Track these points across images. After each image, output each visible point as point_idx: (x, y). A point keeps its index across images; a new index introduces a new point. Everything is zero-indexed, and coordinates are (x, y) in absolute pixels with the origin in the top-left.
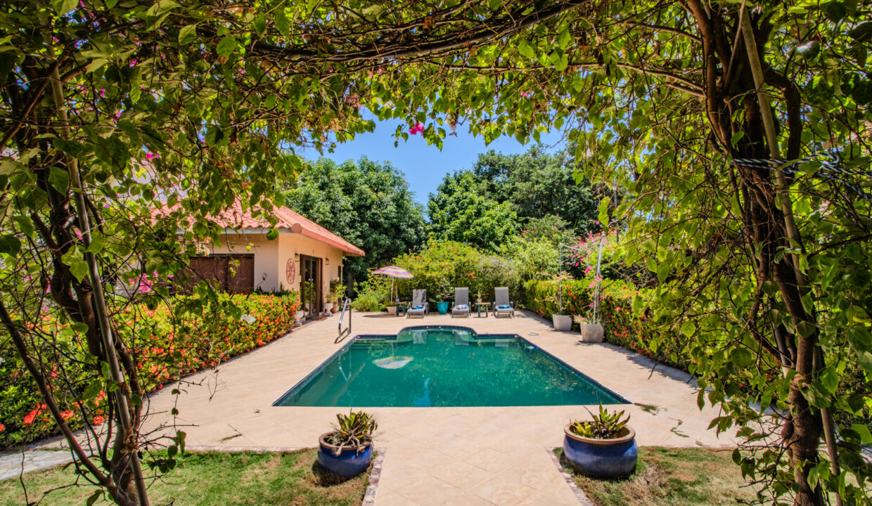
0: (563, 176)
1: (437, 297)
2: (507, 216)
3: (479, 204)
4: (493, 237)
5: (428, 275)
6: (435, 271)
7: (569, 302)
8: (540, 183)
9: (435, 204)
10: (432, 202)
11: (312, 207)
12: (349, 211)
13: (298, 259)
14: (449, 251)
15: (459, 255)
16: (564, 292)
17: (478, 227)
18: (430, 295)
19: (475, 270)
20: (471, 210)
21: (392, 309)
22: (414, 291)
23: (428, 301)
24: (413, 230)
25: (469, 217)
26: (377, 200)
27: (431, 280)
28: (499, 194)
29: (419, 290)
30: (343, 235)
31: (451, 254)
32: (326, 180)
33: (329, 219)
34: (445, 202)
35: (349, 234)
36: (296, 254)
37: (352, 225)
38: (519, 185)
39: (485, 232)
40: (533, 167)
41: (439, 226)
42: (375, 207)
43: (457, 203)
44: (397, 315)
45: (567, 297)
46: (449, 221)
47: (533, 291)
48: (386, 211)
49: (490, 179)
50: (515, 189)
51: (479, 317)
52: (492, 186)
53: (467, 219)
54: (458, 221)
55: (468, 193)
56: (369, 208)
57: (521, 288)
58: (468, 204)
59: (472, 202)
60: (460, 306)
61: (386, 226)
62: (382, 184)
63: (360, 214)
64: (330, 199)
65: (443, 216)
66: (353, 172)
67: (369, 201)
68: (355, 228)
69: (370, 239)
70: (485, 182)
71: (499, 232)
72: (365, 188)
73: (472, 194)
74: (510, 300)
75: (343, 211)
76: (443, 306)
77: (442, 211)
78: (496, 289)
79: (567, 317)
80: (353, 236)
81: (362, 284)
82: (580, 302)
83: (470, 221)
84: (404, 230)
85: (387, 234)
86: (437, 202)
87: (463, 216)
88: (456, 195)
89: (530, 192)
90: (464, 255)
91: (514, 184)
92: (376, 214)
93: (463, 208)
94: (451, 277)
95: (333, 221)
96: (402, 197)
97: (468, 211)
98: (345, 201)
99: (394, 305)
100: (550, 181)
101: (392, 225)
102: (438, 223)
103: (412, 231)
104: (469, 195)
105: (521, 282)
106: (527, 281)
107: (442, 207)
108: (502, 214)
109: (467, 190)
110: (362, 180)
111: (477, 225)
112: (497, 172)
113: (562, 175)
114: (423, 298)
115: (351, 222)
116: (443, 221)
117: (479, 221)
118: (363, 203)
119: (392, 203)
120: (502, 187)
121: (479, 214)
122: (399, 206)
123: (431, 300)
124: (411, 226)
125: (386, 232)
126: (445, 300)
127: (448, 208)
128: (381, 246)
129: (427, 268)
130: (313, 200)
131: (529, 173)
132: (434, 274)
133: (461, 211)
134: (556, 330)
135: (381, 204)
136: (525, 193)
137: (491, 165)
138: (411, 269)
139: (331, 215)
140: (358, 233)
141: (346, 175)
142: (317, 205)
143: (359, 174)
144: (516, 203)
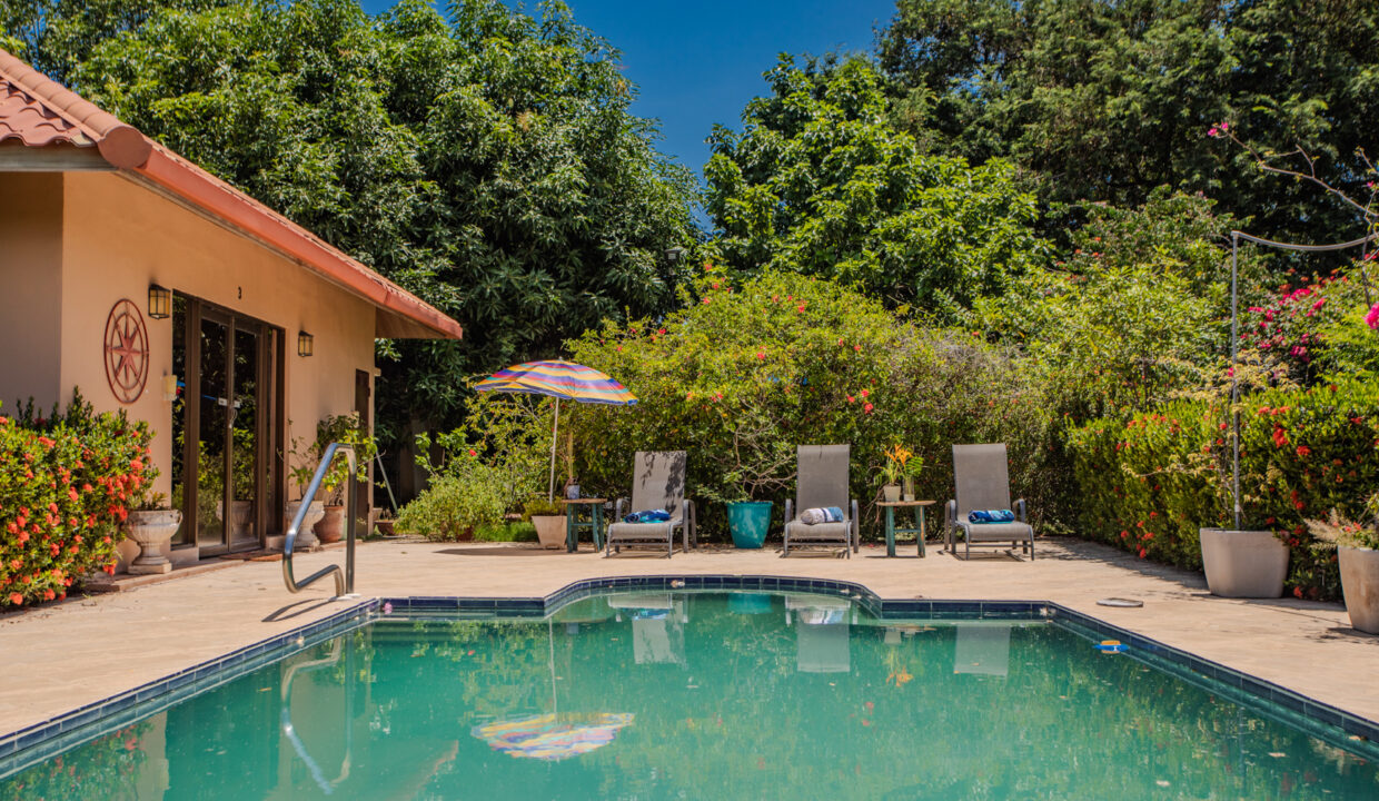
0: (1219, 58)
1: (727, 478)
2: (1002, 209)
3: (896, 161)
4: (948, 278)
5: (694, 393)
6: (719, 382)
7: (1272, 472)
8: (1127, 86)
9: (733, 165)
10: (721, 157)
11: (266, 159)
12: (407, 178)
13: (165, 305)
14: (776, 310)
15: (815, 324)
16: (1252, 433)
17: (889, 246)
18: (698, 472)
19: (877, 382)
20: (867, 181)
21: (551, 527)
22: (640, 456)
23: (689, 491)
24: (648, 255)
25: (859, 208)
26: (516, 142)
27: (701, 414)
28: (972, 135)
29: (659, 456)
30: (385, 265)
31: (782, 320)
32: (327, 66)
33: (332, 206)
34: (770, 156)
35: (409, 265)
36: (154, 288)
37: (419, 231)
38: (1046, 95)
39: (917, 264)
40: (1101, 31)
41: (747, 242)
42: (506, 166)
43: (815, 160)
44: (573, 549)
45: (1263, 453)
46: (784, 224)
47: (1105, 459)
48: (547, 182)
49: (936, 83)
50: (1031, 113)
51: (891, 554)
52: (946, 111)
53: (852, 214)
54: (815, 223)
55: (855, 124)
56: (485, 171)
57: (1058, 454)
58: (856, 161)
59: (869, 155)
60: (816, 512)
61: (550, 238)
62: (535, 88)
63: (452, 193)
64: (338, 132)
65: (760, 207)
66: (428, 37)
67: (486, 143)
68: (434, 244)
69: (489, 287)
70: (920, 94)
71: (971, 261)
72: (472, 97)
73: (873, 127)
74: (1014, 497)
75: (388, 180)
76: (749, 518)
77: (759, 188)
78: (957, 449)
79: (1268, 537)
80: (425, 272)
81: (444, 439)
82: (1327, 470)
83: (863, 222)
84: (617, 260)
85: (552, 271)
86: (741, 161)
87: (838, 204)
88: (809, 130)
89: (1088, 125)
90: (835, 323)
91: (1028, 96)
92: (513, 194)
93: (834, 177)
94: (781, 407)
95: (345, 214)
96: (609, 136)
97: (853, 186)
98: (397, 145)
99: (561, 513)
100: (1167, 78)
101: (575, 238)
102: (743, 234)
103: (645, 259)
104: (859, 129)
105: (1054, 428)
106: (1080, 424)
107: (759, 174)
108: (982, 198)
109: (852, 116)
110: (463, 69)
111: (887, 236)
112: (963, 61)
113: (1214, 55)
114: (673, 482)
115: (416, 221)
116: (762, 225)
117: (893, 222)
118: (461, 153)
119: (569, 153)
120: (981, 112)
121: (893, 197)
122: (599, 170)
123: (702, 490)
124: (644, 243)
125: (549, 259)
126: (760, 495)
127: (781, 178)
128: (531, 316)
129: (691, 373)
130: (273, 138)
131: (1086, 53)
132: (714, 392)
133: (830, 190)
134: (1215, 595)
135: (530, 157)
136: (1069, 126)
137: (945, 33)
138: (627, 374)
139: (341, 192)
140: (445, 262)
141: (401, 47)
142: (289, 154)
143: (451, 48)
144: (1037, 165)
